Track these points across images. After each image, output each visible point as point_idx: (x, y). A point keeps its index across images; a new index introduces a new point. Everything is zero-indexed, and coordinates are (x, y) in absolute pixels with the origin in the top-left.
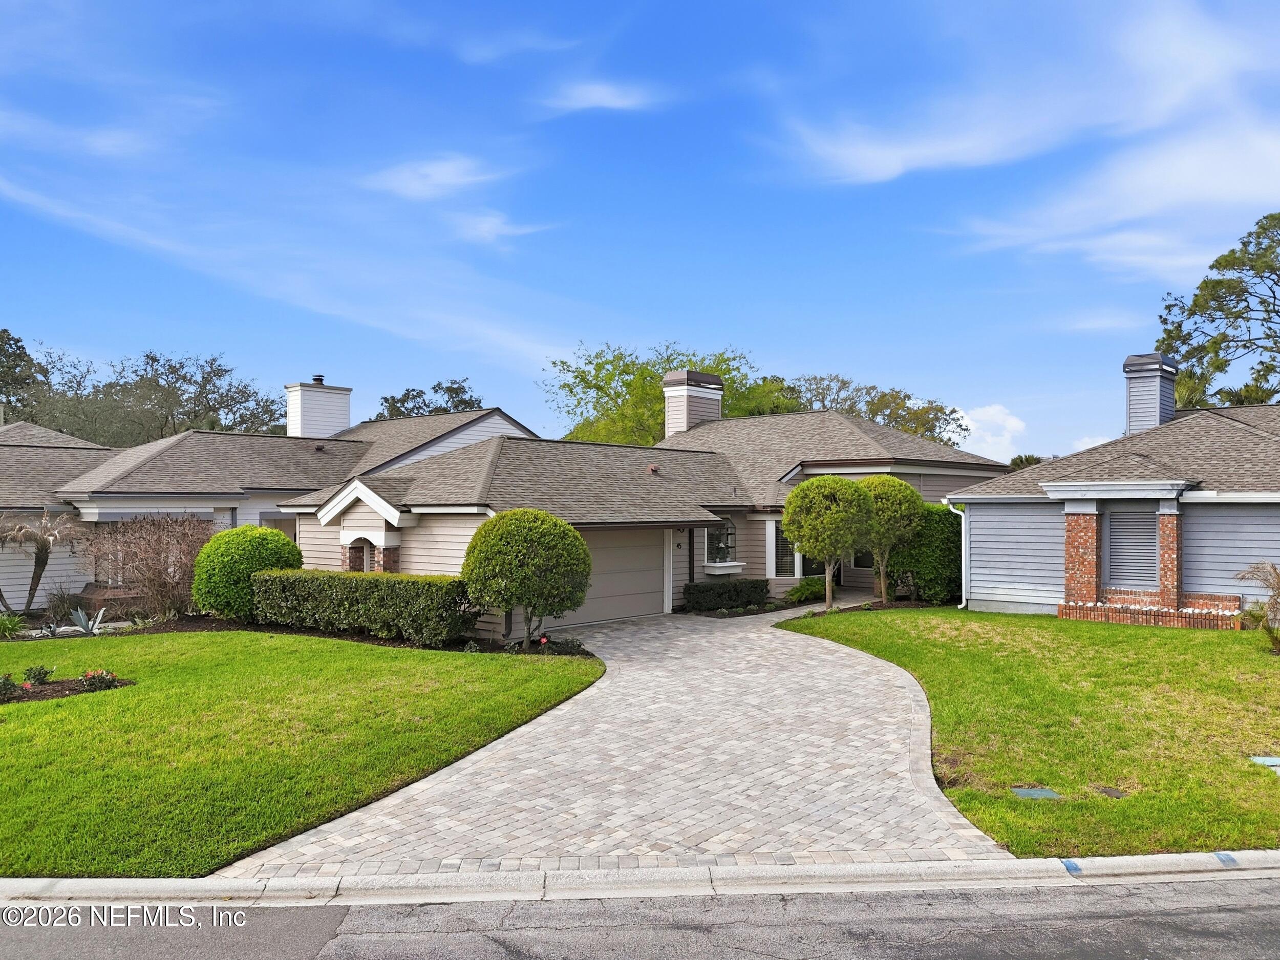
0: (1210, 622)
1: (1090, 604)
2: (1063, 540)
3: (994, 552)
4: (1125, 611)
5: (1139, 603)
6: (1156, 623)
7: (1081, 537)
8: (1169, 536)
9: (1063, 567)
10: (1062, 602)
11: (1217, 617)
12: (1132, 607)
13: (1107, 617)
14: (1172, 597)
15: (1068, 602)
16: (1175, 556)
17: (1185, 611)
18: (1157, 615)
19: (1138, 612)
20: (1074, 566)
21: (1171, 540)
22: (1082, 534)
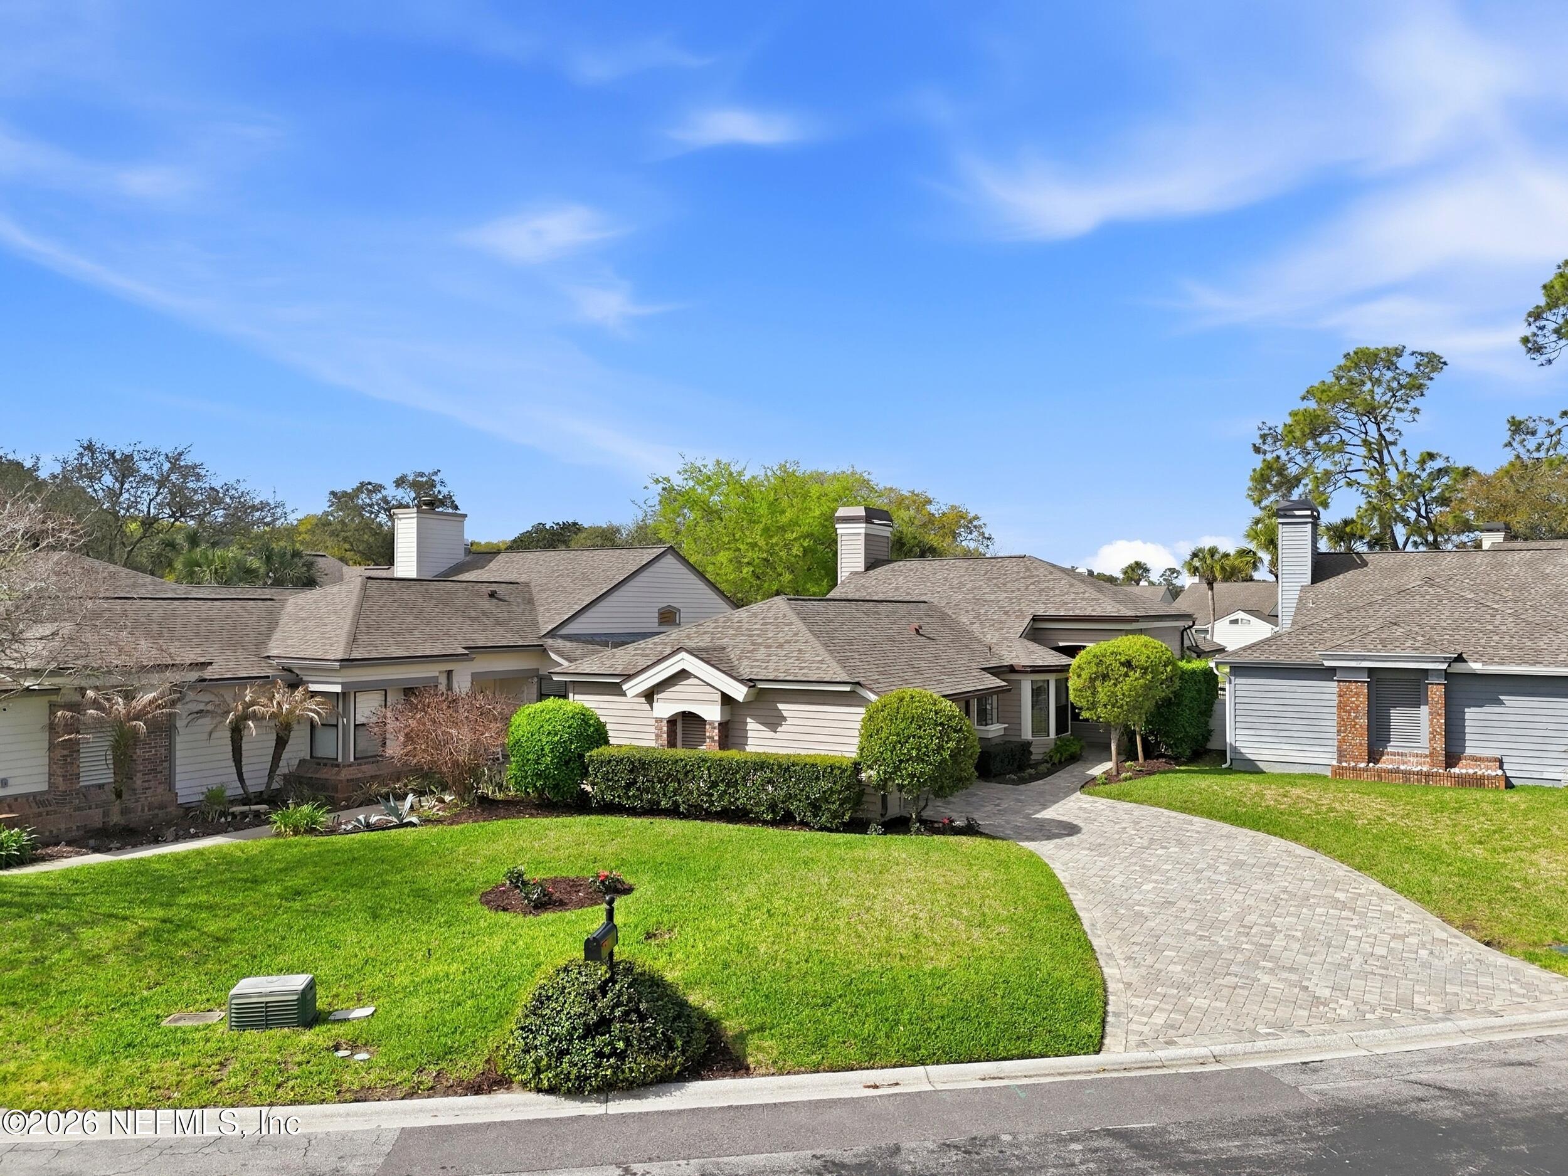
0: (1477, 782)
1: (1363, 765)
2: (1335, 704)
3: (1260, 713)
4: (1397, 771)
5: (1406, 763)
6: (1427, 782)
7: (1353, 702)
8: (1437, 702)
9: (1335, 730)
10: (1335, 763)
11: (1483, 777)
12: (1402, 767)
13: (1380, 777)
14: (1440, 758)
15: (1340, 762)
16: (1443, 721)
17: (1452, 770)
18: (1428, 775)
19: (1410, 773)
20: (1346, 729)
21: (1439, 706)
22: (1354, 699)
